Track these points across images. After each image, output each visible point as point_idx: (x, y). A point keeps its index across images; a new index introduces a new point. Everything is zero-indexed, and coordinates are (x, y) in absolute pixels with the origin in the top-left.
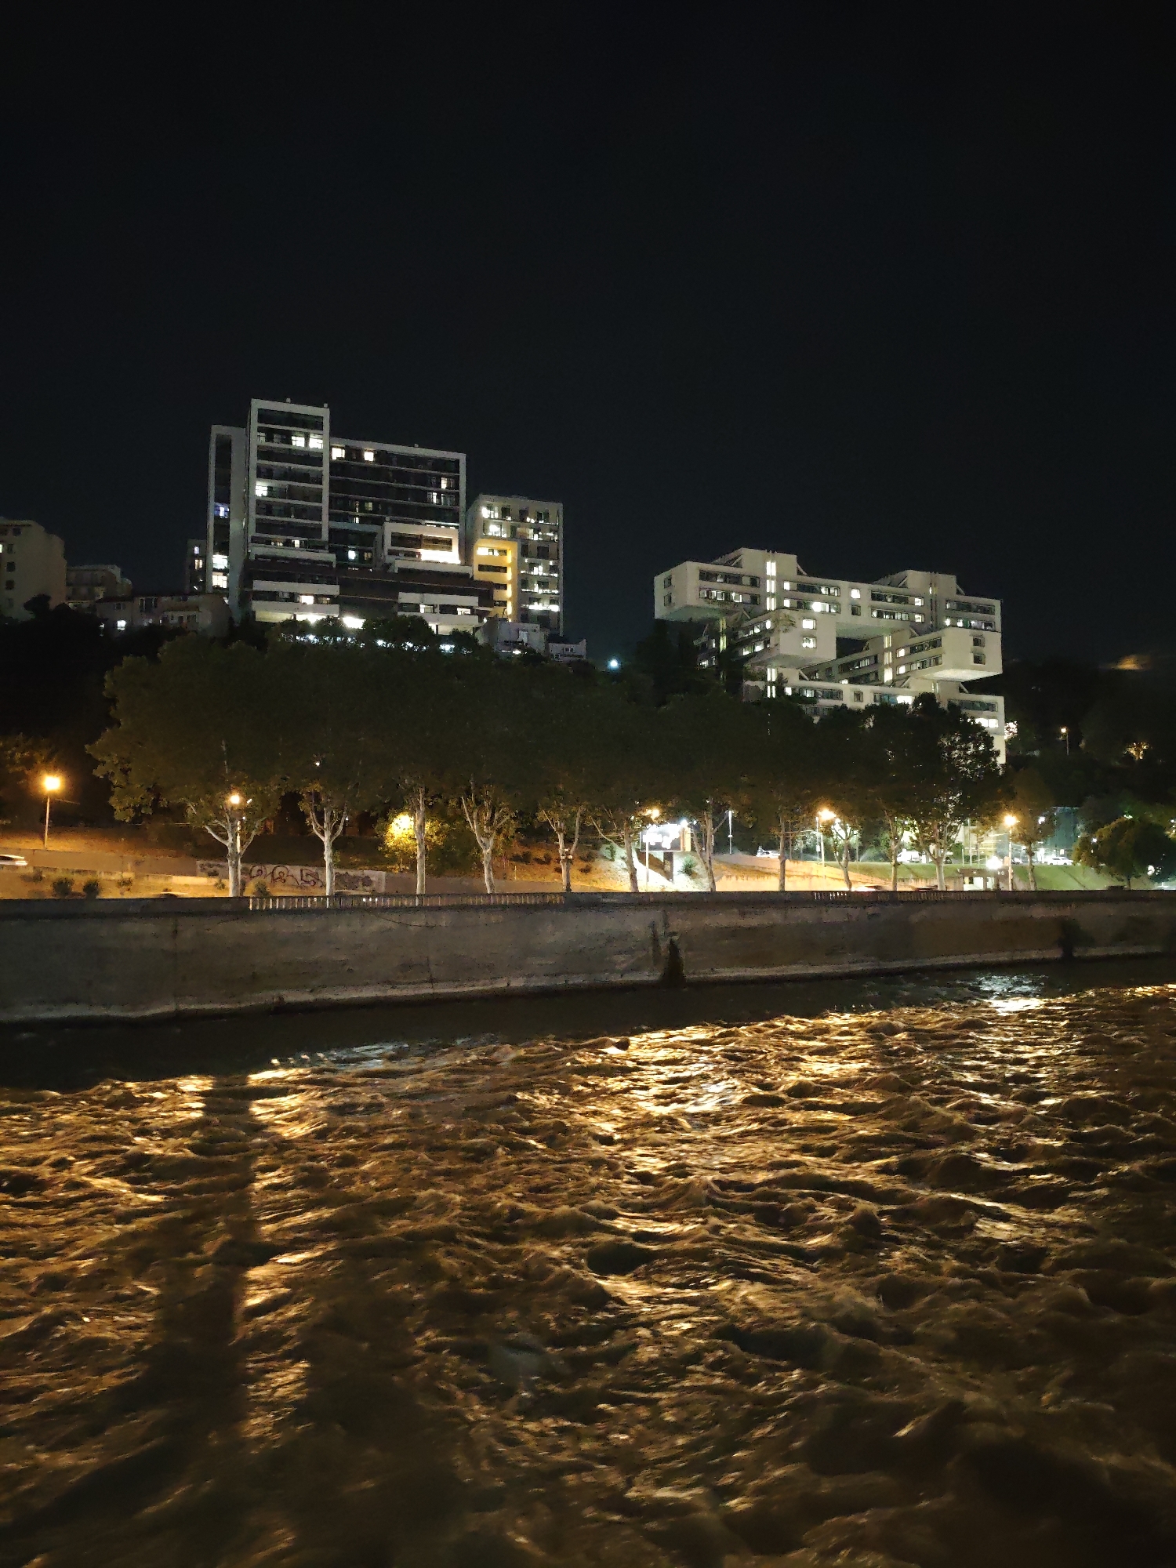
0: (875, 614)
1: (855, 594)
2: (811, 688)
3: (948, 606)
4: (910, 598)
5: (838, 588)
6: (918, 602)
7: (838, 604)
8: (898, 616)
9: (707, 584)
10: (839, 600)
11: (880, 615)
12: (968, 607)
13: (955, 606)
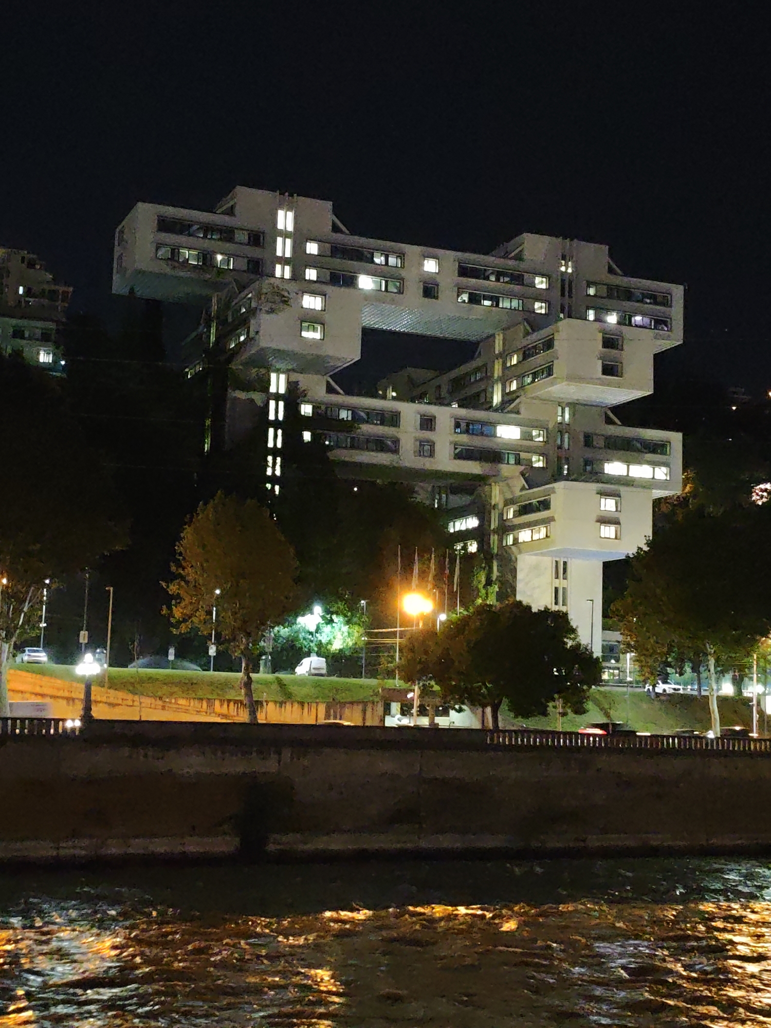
0: (465, 297)
1: (430, 266)
2: (348, 408)
3: (592, 291)
4: (526, 276)
5: (401, 255)
6: (541, 283)
7: (402, 280)
8: (505, 304)
9: (171, 238)
10: (403, 273)
11: (474, 299)
12: (627, 294)
13: (604, 291)
